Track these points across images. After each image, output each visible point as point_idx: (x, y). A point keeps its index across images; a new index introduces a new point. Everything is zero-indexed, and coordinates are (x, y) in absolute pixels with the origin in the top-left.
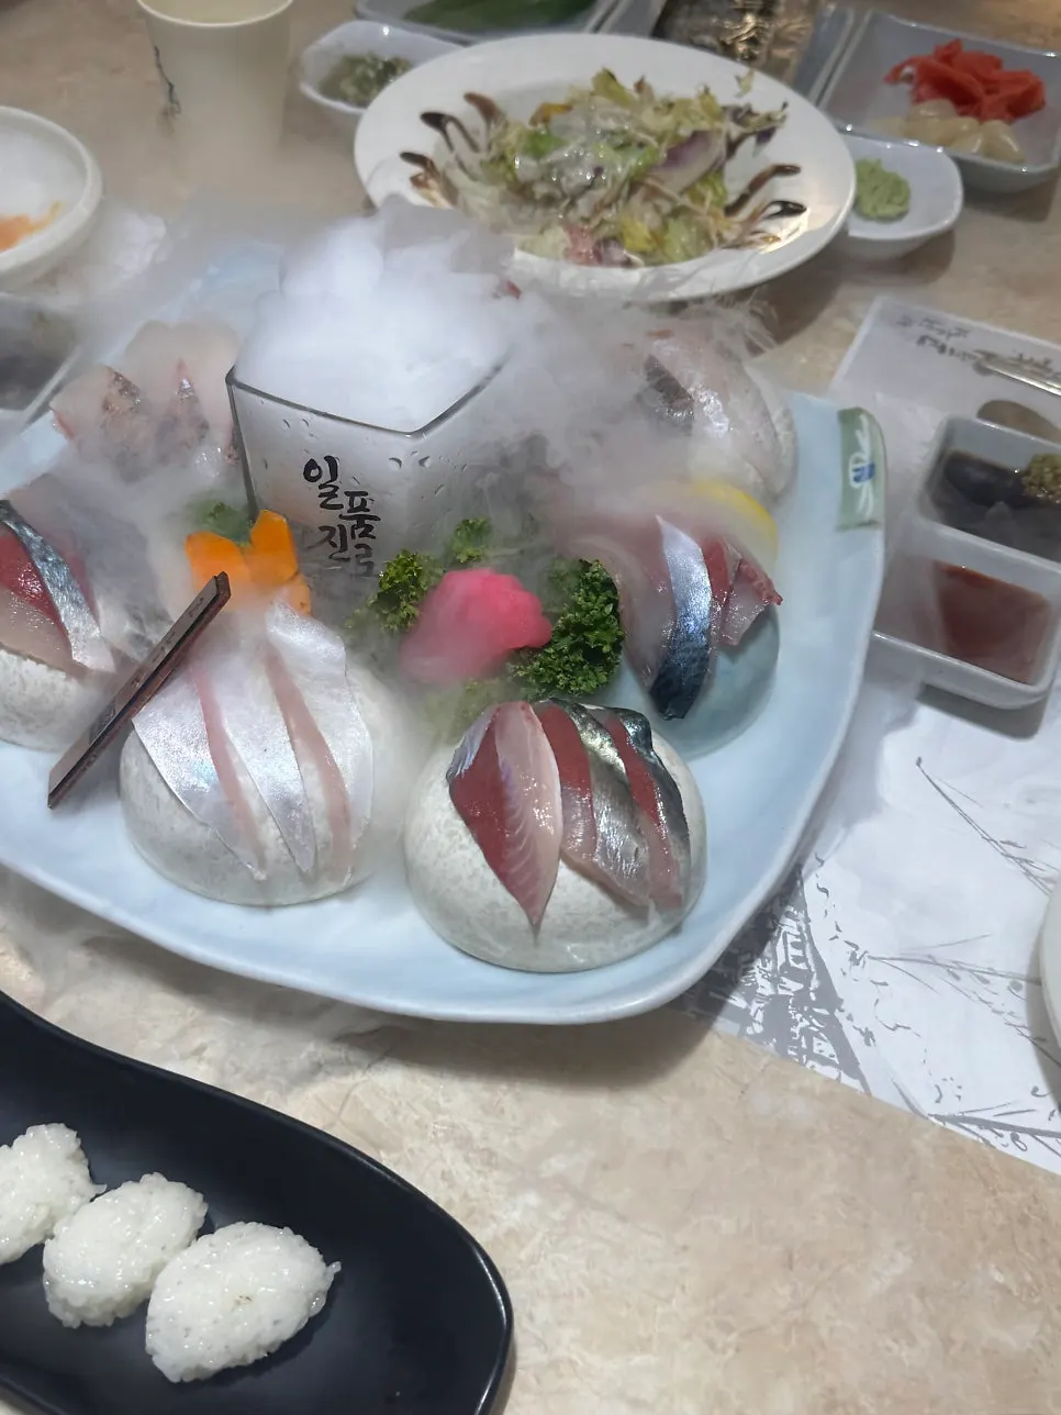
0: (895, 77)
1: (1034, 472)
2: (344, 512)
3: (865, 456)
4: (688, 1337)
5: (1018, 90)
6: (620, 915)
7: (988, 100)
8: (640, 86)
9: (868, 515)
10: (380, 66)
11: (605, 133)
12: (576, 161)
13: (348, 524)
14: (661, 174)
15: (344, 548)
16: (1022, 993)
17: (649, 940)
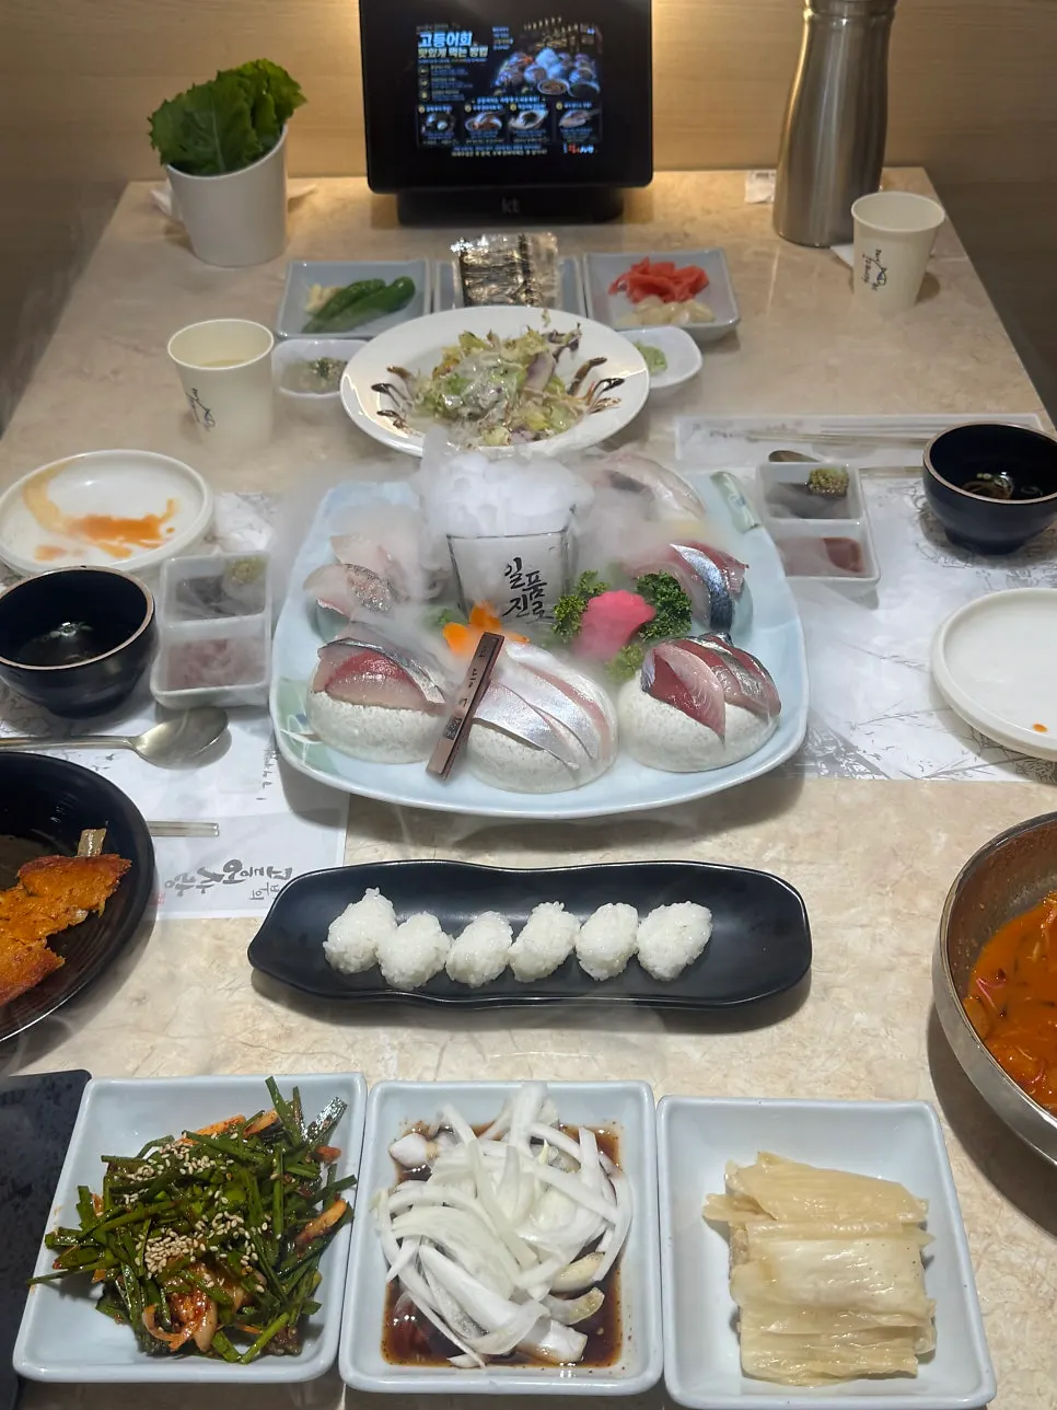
0: (615, 288)
1: (814, 481)
2: (525, 587)
3: (736, 493)
4: (869, 895)
5: (692, 279)
6: (757, 721)
7: (677, 289)
8: (490, 337)
9: (753, 523)
10: (318, 366)
11: (490, 368)
12: (484, 389)
13: (527, 593)
14: (531, 383)
15: (525, 608)
16: (935, 716)
17: (770, 733)
